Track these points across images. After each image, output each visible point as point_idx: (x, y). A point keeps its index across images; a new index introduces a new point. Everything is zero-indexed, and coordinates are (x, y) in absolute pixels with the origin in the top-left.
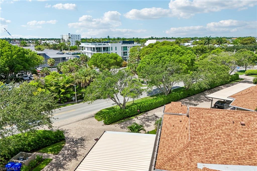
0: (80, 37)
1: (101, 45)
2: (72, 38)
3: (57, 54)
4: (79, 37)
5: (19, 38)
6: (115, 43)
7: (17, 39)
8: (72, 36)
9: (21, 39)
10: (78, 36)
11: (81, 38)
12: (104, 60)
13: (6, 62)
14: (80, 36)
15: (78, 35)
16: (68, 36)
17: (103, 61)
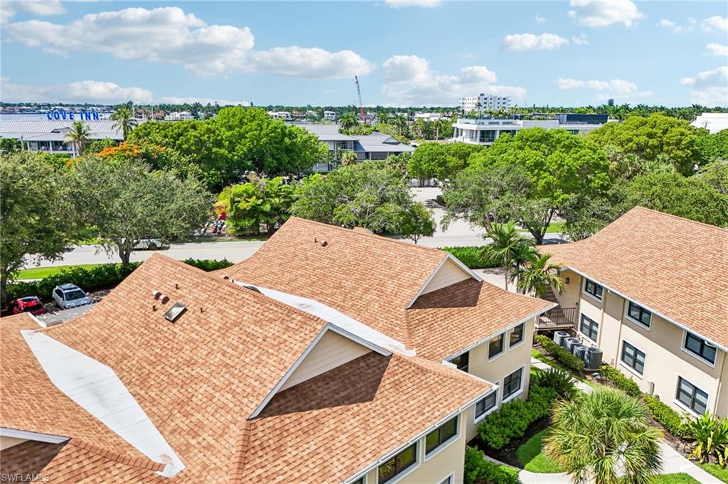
0: (509, 103)
1: (498, 123)
2: (485, 107)
3: (384, 143)
4: (504, 103)
5: (374, 106)
6: (539, 119)
7: (371, 109)
8: (485, 101)
9: (379, 109)
10: (504, 101)
11: (509, 105)
12: (436, 159)
13: (250, 150)
14: (510, 101)
15: (504, 99)
16: (476, 101)
17: (433, 160)
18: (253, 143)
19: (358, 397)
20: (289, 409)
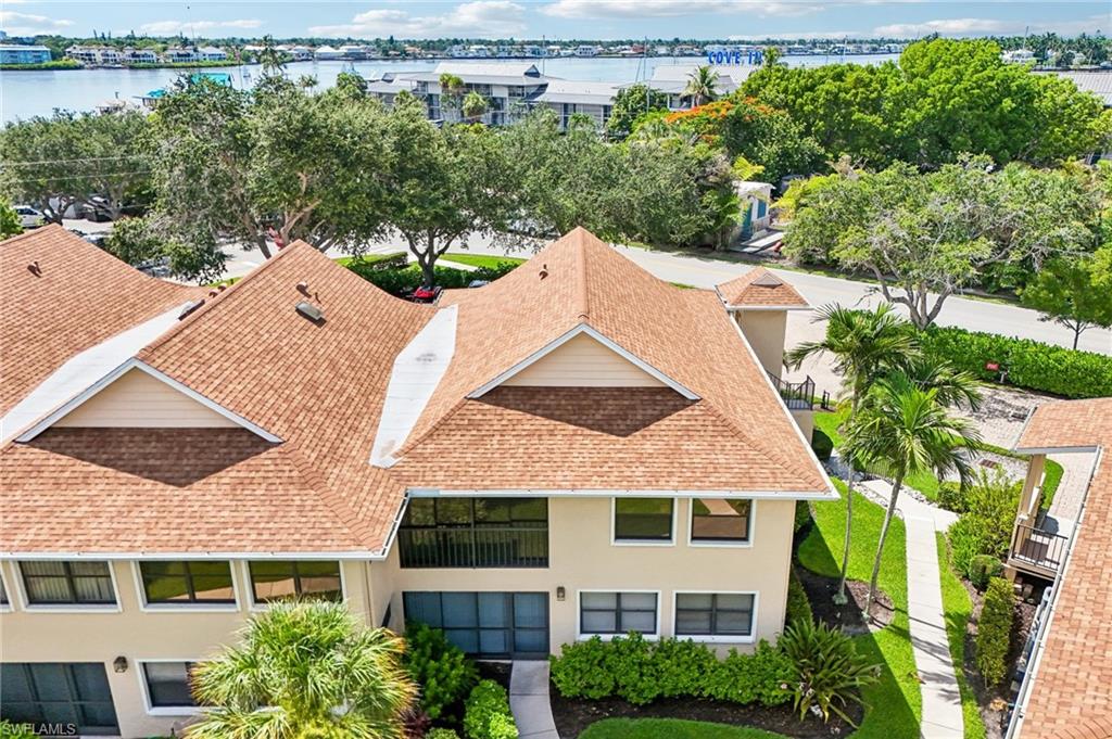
18: (935, 107)
19: (168, 475)
20: (69, 451)
